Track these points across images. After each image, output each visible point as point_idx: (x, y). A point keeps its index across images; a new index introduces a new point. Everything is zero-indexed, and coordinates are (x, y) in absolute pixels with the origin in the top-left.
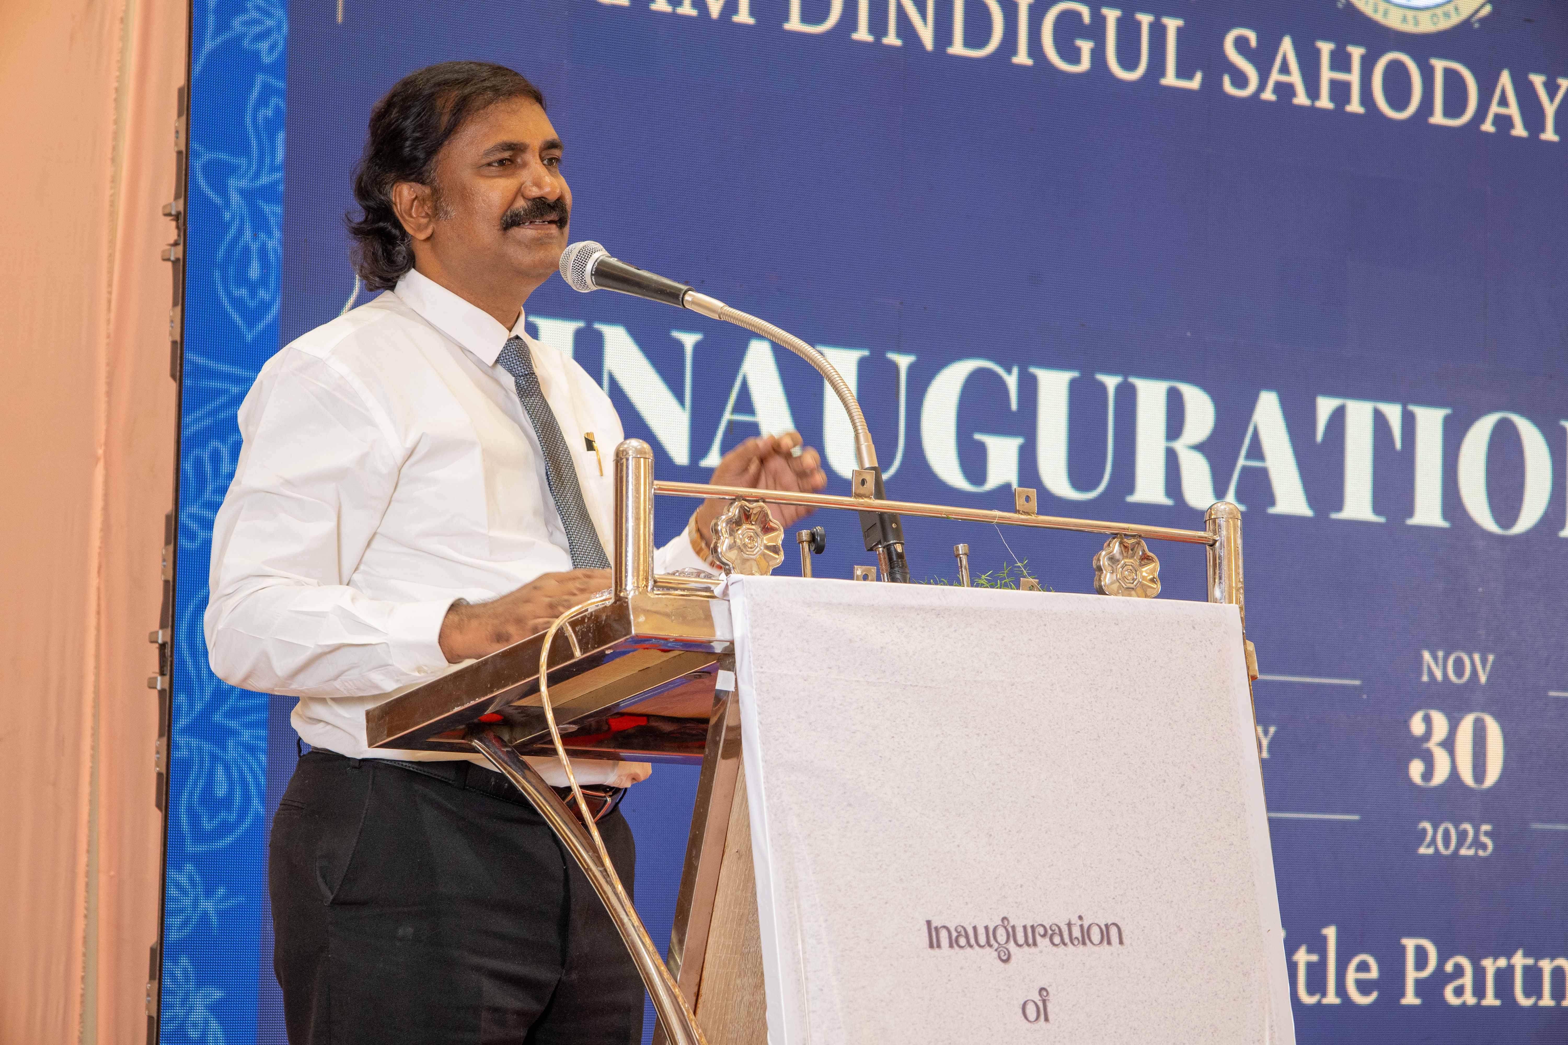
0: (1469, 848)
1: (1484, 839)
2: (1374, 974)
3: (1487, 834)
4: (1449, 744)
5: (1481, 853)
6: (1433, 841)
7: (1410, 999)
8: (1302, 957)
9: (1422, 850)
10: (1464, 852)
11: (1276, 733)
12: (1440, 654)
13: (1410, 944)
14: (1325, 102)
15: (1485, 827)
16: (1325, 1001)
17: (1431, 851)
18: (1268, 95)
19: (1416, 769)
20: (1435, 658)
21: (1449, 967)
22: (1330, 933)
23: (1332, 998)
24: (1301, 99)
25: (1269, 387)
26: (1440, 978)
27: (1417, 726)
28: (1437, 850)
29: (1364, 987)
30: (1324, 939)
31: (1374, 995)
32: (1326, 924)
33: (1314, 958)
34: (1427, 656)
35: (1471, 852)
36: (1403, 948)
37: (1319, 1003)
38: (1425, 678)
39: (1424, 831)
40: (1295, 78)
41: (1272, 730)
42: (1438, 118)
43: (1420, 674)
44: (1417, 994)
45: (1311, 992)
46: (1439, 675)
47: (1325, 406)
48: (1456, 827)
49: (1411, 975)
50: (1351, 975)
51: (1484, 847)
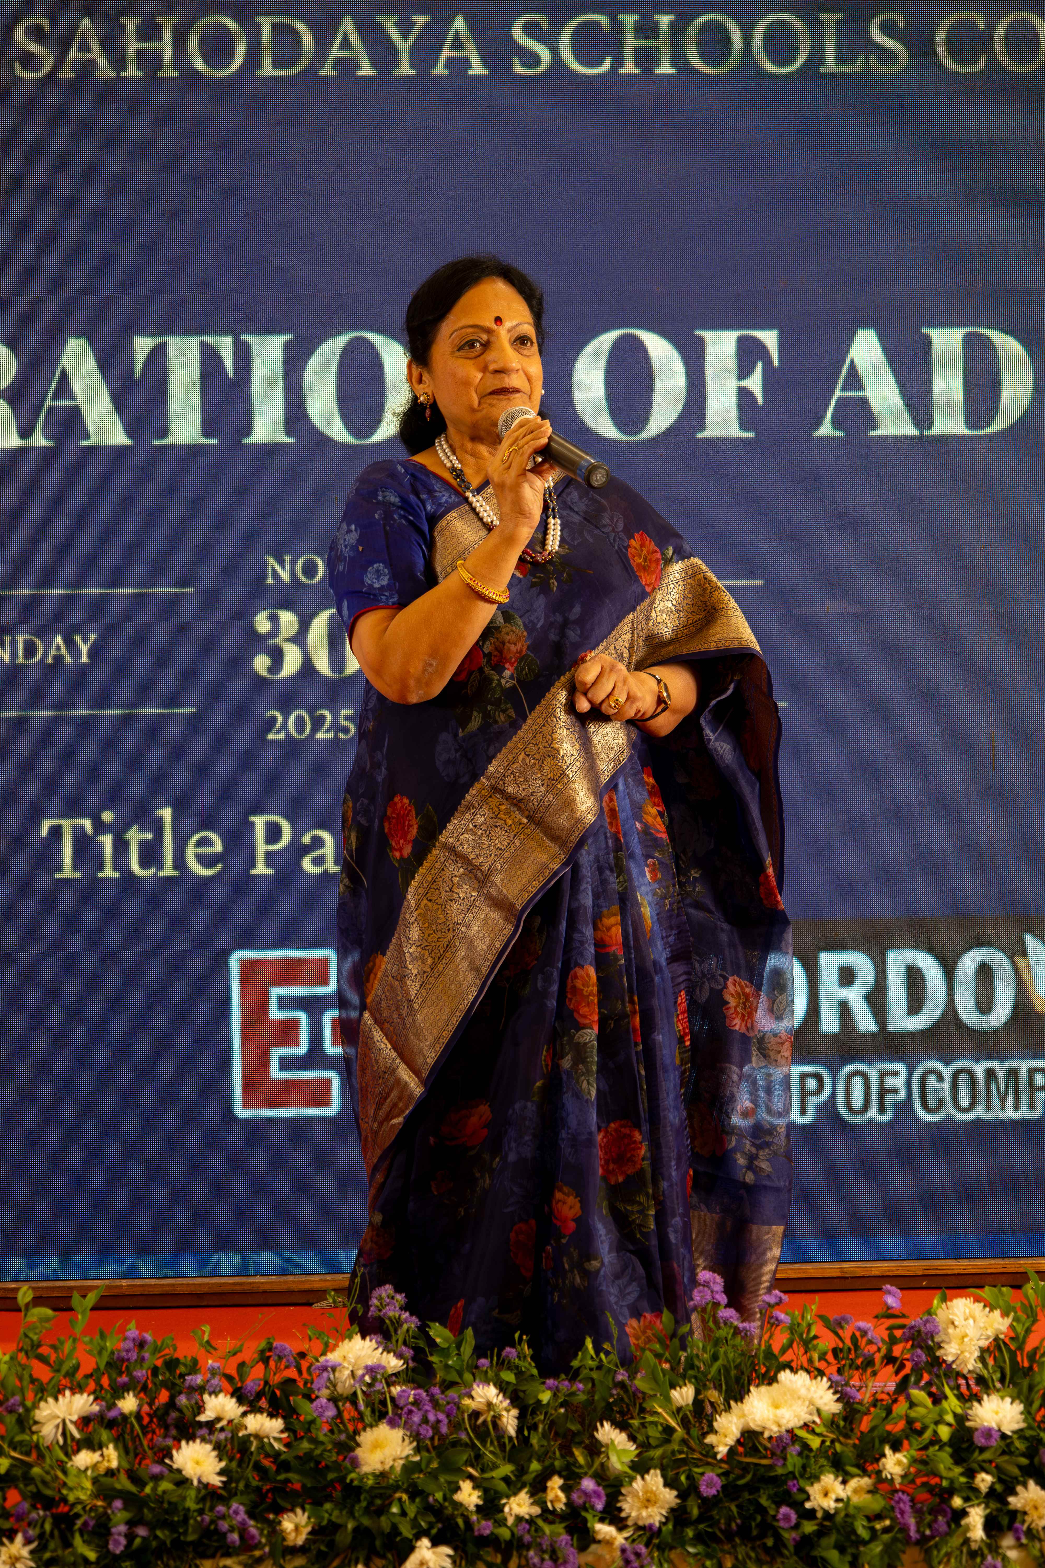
0: (328, 731)
1: (345, 723)
2: (218, 847)
3: (347, 718)
4: (300, 639)
5: (341, 736)
6: (285, 726)
7: (261, 868)
8: (134, 836)
9: (271, 736)
10: (320, 735)
11: (96, 640)
12: (287, 558)
13: (259, 821)
14: (132, 71)
15: (344, 713)
16: (161, 874)
17: (282, 736)
18: (66, 73)
19: (262, 664)
20: (282, 563)
21: (306, 839)
22: (166, 814)
23: (169, 870)
24: (105, 71)
25: (77, 334)
26: (296, 849)
27: (262, 624)
28: (288, 734)
29: (205, 860)
30: (160, 820)
31: (219, 867)
32: (162, 806)
33: (148, 836)
34: (271, 561)
35: (331, 735)
36: (252, 825)
37: (154, 876)
38: (270, 581)
39: (273, 719)
40: (98, 54)
41: (92, 637)
42: (267, 69)
43: (265, 577)
44: (268, 864)
45: (144, 865)
46: (286, 577)
47: (143, 346)
48: (311, 714)
49: (261, 848)
50: (191, 850)
51: (346, 730)
